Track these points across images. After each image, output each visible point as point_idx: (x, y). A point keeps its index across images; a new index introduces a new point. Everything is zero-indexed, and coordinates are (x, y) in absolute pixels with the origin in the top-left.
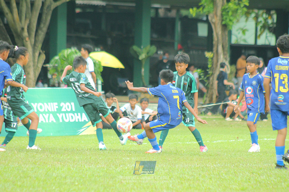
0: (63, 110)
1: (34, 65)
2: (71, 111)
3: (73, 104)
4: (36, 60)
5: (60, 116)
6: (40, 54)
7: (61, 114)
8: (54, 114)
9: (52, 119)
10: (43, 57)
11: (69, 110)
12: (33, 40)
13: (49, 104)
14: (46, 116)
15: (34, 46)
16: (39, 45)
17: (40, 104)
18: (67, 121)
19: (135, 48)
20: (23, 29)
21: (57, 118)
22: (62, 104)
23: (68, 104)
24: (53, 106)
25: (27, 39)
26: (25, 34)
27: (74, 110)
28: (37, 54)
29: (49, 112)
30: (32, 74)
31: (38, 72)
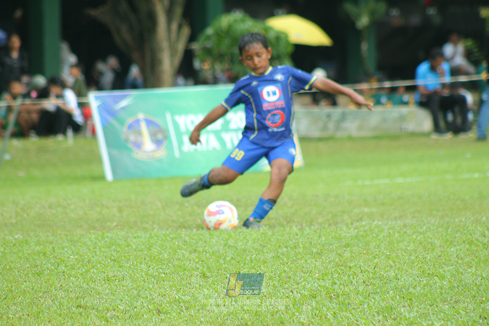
0: (232, 125)
1: (171, 48)
4: (174, 38)
6: (180, 27)
8: (217, 133)
9: (213, 142)
10: (186, 31)
12: (167, 3)
15: (170, 14)
16: (179, 12)
21: (221, 141)
23: (240, 115)
28: (175, 27)
30: (168, 63)
31: (178, 60)
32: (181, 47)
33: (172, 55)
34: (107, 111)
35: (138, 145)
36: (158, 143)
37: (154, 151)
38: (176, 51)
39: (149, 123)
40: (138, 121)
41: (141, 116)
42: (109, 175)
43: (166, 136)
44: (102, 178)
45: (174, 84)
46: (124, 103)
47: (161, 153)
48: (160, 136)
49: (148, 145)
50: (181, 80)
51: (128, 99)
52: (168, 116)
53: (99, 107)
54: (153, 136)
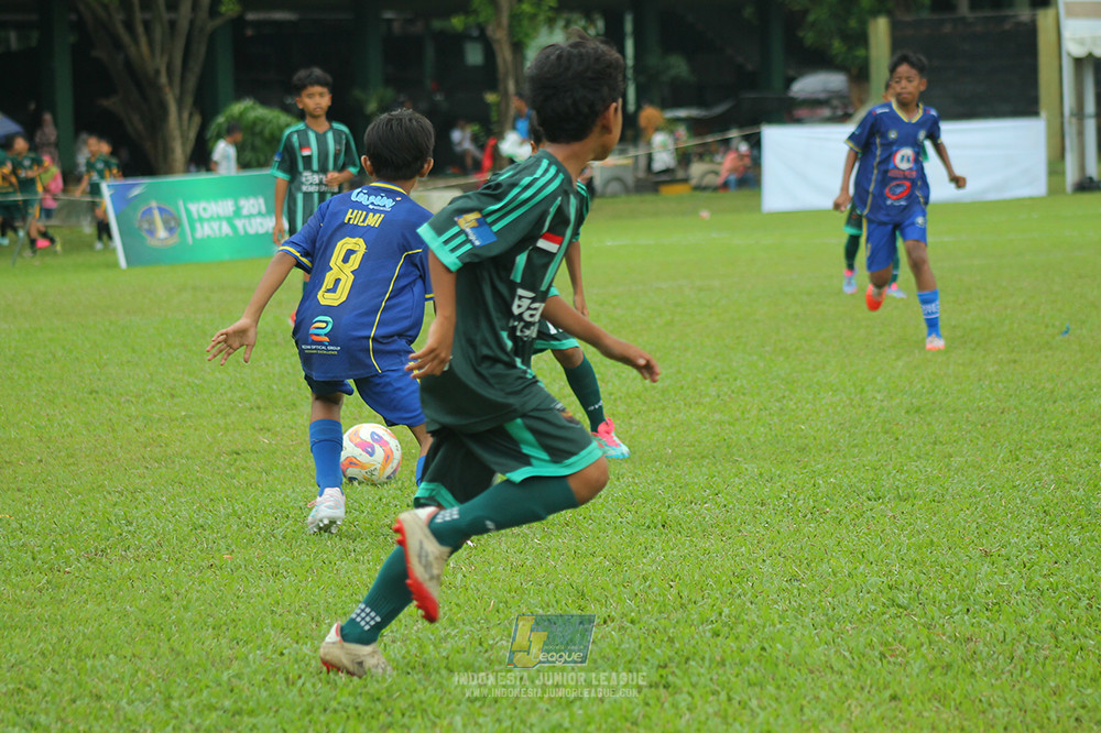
0: (245, 212)
1: (182, 136)
2: (260, 214)
3: (261, 201)
4: (185, 127)
5: (239, 223)
6: (191, 115)
7: (243, 221)
8: (229, 220)
9: (226, 229)
10: (197, 120)
11: (255, 211)
12: (177, 91)
13: (220, 203)
14: (215, 225)
15: (180, 102)
16: (189, 100)
17: (203, 205)
18: (252, 231)
19: (358, 93)
20: (157, 72)
21: (234, 227)
22: (243, 202)
23: (252, 201)
24: (226, 207)
25: (167, 90)
26: (163, 79)
27: (263, 209)
28: (186, 115)
29: (219, 218)
30: (179, 152)
31: (189, 148)
32: (192, 135)
33: (184, 144)
34: (120, 198)
35: (152, 232)
36: (171, 230)
37: (166, 239)
38: (188, 138)
39: (161, 210)
40: (149, 211)
41: (154, 204)
42: (123, 262)
43: (179, 222)
44: (116, 265)
45: (187, 171)
46: (136, 192)
47: (173, 241)
48: (173, 224)
49: (162, 233)
50: (193, 168)
51: (141, 186)
52: (181, 203)
53: (111, 196)
54: (166, 223)
